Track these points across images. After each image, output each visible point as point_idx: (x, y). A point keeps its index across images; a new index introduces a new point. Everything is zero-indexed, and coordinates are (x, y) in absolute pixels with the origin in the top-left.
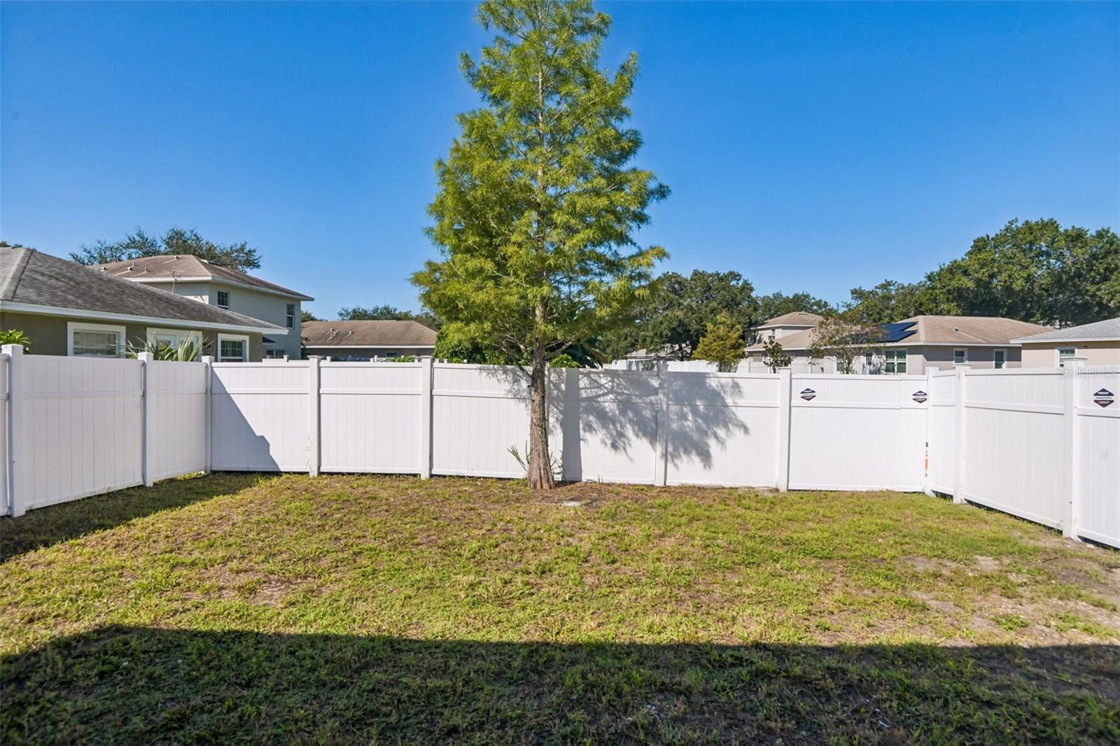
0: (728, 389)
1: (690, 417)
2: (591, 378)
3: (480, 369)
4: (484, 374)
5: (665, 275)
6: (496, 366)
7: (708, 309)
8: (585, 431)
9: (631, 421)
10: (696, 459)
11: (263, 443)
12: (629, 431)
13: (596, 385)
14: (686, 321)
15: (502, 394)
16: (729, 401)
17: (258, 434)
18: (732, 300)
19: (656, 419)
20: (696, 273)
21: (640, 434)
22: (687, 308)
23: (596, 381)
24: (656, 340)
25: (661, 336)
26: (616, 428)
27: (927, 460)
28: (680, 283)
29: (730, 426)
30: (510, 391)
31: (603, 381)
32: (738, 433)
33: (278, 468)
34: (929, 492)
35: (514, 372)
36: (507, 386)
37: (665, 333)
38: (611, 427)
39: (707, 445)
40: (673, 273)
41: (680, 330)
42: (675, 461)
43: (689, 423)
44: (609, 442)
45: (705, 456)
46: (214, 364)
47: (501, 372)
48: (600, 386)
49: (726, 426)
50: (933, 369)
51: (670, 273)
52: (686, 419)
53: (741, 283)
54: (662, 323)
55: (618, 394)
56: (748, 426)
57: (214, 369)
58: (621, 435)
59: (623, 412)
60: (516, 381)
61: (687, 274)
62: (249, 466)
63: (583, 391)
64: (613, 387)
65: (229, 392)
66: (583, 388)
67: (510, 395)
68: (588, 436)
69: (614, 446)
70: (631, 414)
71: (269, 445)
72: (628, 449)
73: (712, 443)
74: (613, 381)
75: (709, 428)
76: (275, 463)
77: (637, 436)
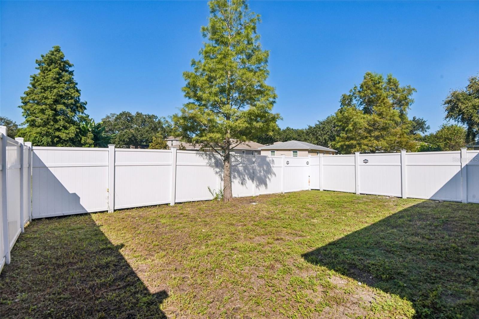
0: (271, 162)
1: (262, 172)
2: (235, 157)
3: (197, 153)
4: (198, 155)
5: (124, 112)
6: (203, 152)
7: (145, 130)
8: (233, 178)
9: (247, 174)
10: (264, 186)
11: (75, 198)
12: (246, 178)
13: (237, 160)
14: (135, 135)
15: (205, 164)
16: (271, 165)
17: (71, 192)
18: (155, 128)
19: (254, 173)
20: (138, 113)
21: (250, 179)
22: (135, 129)
23: (237, 159)
24: (121, 143)
25: (124, 141)
26: (242, 176)
27: (309, 182)
28: (130, 117)
29: (272, 174)
30: (208, 163)
31: (239, 159)
32: (273, 176)
33: (86, 211)
34: (310, 190)
35: (209, 155)
36: (207, 161)
37: (126, 140)
38: (241, 176)
39: (266, 181)
40: (128, 112)
41: (133, 139)
42: (259, 187)
43: (262, 174)
44: (241, 182)
45: (266, 185)
46: (34, 148)
47: (205, 155)
48: (238, 161)
49: (271, 175)
50: (310, 155)
51: (126, 112)
52: (261, 172)
53: (157, 120)
54: (124, 135)
55: (243, 164)
56: (276, 174)
57: (34, 151)
58: (244, 179)
59: (245, 171)
60: (210, 159)
61: (134, 114)
62: (63, 212)
63: (233, 163)
64: (242, 161)
65: (47, 166)
66: (233, 162)
67: (208, 165)
68: (234, 180)
69: (242, 184)
70: (247, 171)
71: (79, 198)
72: (246, 184)
73: (267, 180)
74: (242, 159)
75: (267, 175)
76: (83, 208)
77: (248, 179)
